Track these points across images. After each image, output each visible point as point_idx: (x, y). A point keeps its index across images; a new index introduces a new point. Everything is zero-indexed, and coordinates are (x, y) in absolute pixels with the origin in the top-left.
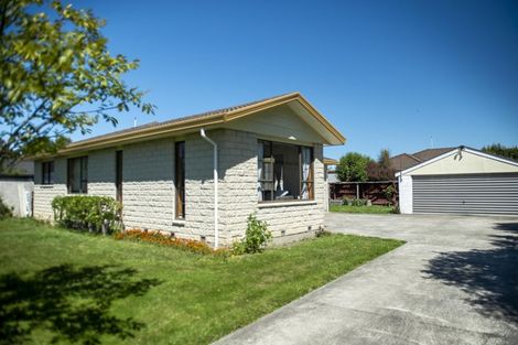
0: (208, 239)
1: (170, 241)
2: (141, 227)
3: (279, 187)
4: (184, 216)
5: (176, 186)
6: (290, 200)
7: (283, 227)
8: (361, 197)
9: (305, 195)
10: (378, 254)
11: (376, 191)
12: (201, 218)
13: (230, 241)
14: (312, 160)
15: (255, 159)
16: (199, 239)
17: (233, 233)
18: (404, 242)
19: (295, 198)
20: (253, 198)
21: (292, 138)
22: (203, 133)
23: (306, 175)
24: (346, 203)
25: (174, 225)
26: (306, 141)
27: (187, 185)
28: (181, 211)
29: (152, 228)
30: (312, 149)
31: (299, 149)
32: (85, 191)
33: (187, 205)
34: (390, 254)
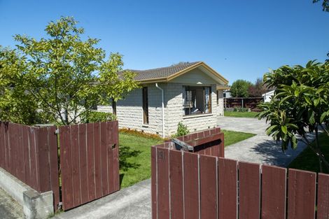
0: (160, 133)
1: (141, 134)
2: (127, 127)
3: (194, 106)
4: (148, 122)
5: (144, 108)
6: (199, 114)
7: (195, 127)
8: (244, 107)
9: (207, 111)
10: (239, 141)
11: (253, 103)
12: (156, 124)
13: (170, 134)
14: (211, 93)
15: (181, 96)
16: (155, 133)
17: (171, 131)
18: (255, 135)
19: (202, 113)
20: (181, 114)
21: (199, 83)
22: (157, 85)
23: (207, 100)
24: (235, 110)
25: (143, 127)
26: (208, 84)
27: (149, 108)
28: (147, 120)
29: (132, 128)
30: (210, 88)
31: (203, 88)
32: (96, 109)
33: (149, 117)
34: (245, 141)
